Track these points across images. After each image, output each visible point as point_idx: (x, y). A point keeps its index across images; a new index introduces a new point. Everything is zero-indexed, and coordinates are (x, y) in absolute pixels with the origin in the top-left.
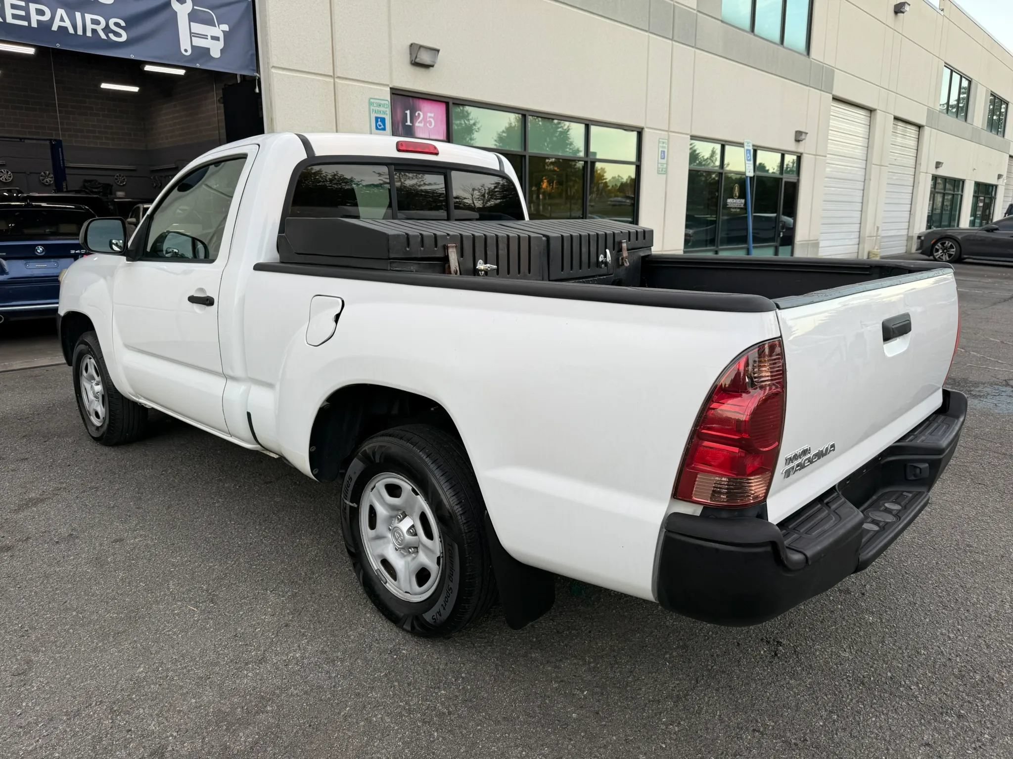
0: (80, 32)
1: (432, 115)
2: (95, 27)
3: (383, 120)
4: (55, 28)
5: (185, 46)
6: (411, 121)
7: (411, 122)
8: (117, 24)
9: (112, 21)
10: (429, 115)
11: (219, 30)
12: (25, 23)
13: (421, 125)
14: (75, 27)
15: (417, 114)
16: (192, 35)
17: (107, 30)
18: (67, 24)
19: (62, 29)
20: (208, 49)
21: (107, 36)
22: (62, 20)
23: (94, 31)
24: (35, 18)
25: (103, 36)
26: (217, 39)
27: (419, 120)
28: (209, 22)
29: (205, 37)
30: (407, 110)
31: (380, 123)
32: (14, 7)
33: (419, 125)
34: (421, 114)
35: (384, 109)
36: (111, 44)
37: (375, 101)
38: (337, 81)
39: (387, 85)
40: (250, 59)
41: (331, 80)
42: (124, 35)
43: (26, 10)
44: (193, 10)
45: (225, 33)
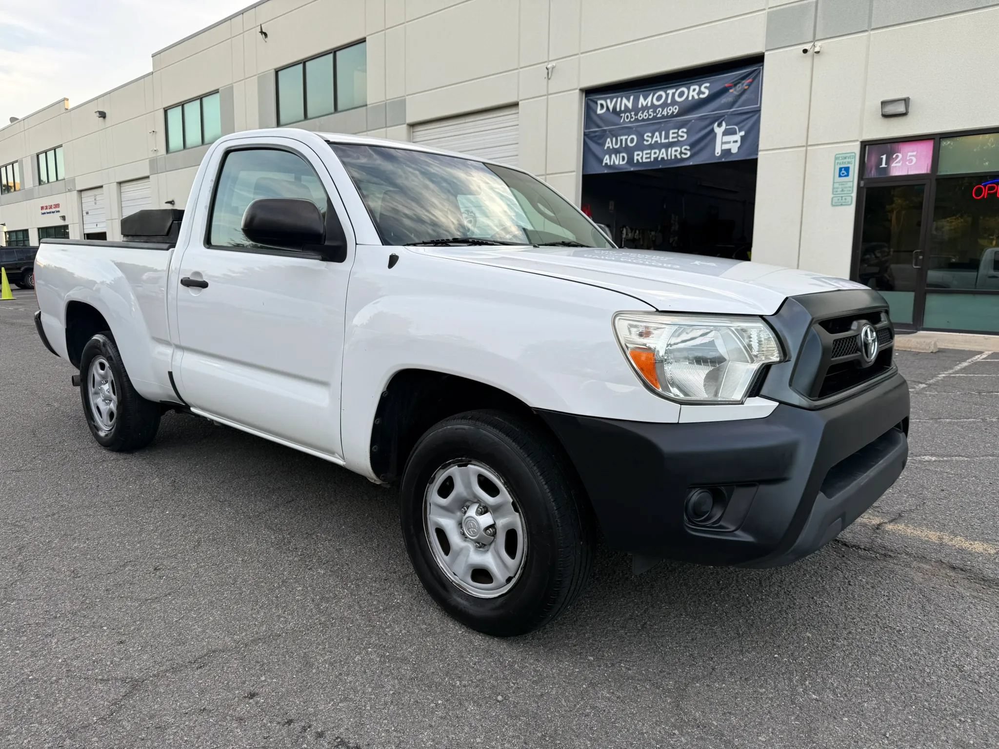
0: (669, 158)
1: (915, 153)
2: (675, 153)
3: (847, 169)
4: (659, 159)
5: (718, 151)
6: (887, 163)
7: (886, 165)
8: (686, 149)
9: (683, 148)
10: (910, 154)
11: (737, 137)
12: (649, 160)
13: (899, 164)
14: (667, 156)
15: (894, 156)
16: (723, 143)
17: (681, 153)
18: (665, 156)
19: (663, 158)
20: (729, 150)
21: (680, 155)
22: (663, 154)
23: (675, 156)
24: (653, 156)
25: (679, 157)
26: (736, 142)
27: (898, 160)
28: (734, 133)
29: (729, 142)
30: (883, 155)
31: (843, 172)
32: (647, 154)
33: (897, 165)
34: (900, 155)
35: (849, 160)
36: (683, 160)
37: (841, 156)
38: (809, 148)
39: (857, 141)
40: (755, 148)
41: (805, 148)
42: (689, 153)
43: (650, 153)
44: (726, 129)
45: (742, 137)
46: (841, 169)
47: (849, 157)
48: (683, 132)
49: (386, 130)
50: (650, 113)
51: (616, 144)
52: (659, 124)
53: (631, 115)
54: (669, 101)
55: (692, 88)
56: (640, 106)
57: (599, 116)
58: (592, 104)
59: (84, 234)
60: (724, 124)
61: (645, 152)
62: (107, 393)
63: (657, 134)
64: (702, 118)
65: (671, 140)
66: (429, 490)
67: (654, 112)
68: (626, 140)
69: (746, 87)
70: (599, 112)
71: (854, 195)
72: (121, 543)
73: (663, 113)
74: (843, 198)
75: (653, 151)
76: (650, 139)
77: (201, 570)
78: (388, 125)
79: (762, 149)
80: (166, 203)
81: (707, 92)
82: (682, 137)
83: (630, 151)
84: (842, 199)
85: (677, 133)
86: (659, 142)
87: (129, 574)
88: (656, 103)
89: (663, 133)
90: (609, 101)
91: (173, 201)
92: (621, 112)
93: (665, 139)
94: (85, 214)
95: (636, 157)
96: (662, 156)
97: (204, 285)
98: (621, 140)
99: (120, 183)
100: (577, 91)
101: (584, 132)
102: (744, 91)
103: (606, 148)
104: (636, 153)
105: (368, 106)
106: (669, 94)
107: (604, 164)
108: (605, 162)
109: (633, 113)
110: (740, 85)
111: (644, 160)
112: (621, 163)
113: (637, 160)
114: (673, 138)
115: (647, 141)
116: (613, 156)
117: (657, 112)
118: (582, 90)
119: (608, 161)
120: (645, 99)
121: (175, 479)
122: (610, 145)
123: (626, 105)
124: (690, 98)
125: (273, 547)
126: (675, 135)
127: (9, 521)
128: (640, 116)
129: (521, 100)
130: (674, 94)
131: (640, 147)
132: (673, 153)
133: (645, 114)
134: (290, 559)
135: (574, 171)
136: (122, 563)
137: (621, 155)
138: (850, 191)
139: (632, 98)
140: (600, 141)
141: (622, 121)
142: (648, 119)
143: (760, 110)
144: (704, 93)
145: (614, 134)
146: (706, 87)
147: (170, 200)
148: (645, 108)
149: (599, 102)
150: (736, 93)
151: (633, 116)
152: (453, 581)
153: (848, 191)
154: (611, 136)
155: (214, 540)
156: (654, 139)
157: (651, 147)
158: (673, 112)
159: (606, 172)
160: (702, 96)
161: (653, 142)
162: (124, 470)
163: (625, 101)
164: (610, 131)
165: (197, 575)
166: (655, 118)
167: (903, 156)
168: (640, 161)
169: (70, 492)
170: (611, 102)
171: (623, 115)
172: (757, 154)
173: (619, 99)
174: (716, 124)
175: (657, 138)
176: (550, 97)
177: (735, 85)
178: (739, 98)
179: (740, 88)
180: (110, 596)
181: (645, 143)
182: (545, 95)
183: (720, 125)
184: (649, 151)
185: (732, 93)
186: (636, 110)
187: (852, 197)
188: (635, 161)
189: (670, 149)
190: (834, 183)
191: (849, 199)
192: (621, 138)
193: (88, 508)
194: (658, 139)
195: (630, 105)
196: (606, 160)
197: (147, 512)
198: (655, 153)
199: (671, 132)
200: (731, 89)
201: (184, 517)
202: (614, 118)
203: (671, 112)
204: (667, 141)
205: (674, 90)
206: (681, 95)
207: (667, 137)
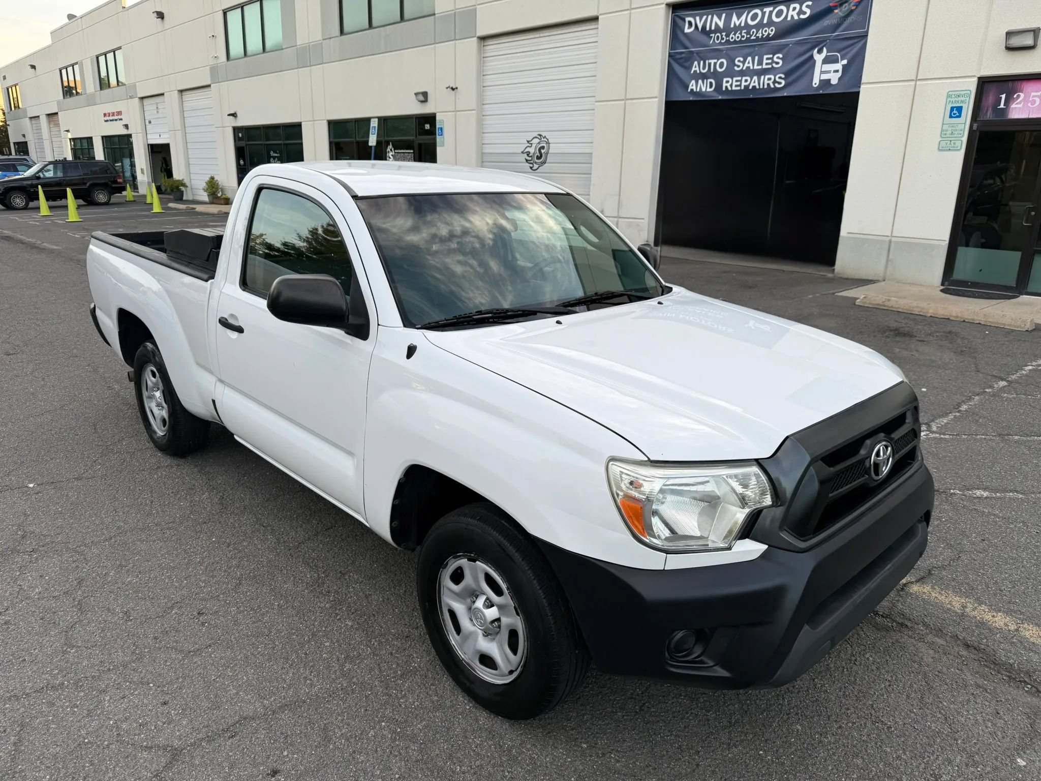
0: (761, 87)
1: (1038, 94)
2: (768, 82)
3: (960, 109)
4: (750, 87)
5: (816, 82)
6: (1007, 103)
7: (1005, 105)
8: (780, 78)
9: (778, 76)
10: (1033, 94)
11: (839, 66)
12: (739, 88)
13: (1020, 106)
14: (759, 84)
15: (1015, 96)
16: (822, 72)
17: (775, 82)
18: (757, 84)
19: (754, 87)
20: (829, 80)
21: (774, 85)
22: (754, 82)
23: (768, 84)
24: (744, 84)
25: (772, 86)
26: (837, 71)
27: (1019, 101)
28: (836, 61)
29: (829, 72)
30: (1002, 94)
31: (955, 112)
32: (737, 81)
33: (1016, 106)
34: (1022, 95)
35: (963, 99)
36: (776, 90)
37: (954, 93)
38: (918, 83)
39: (974, 76)
40: (858, 82)
41: (913, 83)
42: (783, 82)
43: (741, 81)
44: (826, 56)
45: (844, 66)
46: (952, 109)
47: (963, 96)
48: (778, 58)
49: (455, 43)
50: (743, 34)
51: (704, 68)
52: (752, 46)
53: (722, 36)
54: (765, 21)
55: (792, 6)
56: (732, 26)
57: (686, 35)
58: (679, 21)
59: (148, 145)
60: (825, 50)
61: (735, 79)
62: (159, 400)
63: (749, 59)
64: (799, 43)
65: (764, 66)
66: (443, 573)
67: (748, 33)
68: (715, 64)
69: (853, 8)
70: (687, 30)
71: (965, 139)
72: (170, 577)
73: (758, 35)
74: (952, 142)
75: (744, 78)
76: (741, 64)
77: (240, 616)
78: (457, 38)
79: (864, 82)
80: (229, 115)
81: (808, 12)
82: (777, 63)
83: (718, 77)
84: (950, 144)
85: (772, 59)
86: (751, 68)
87: (175, 618)
88: (751, 23)
89: (757, 58)
90: (698, 18)
91: (235, 113)
92: (711, 31)
93: (758, 65)
94: (147, 123)
95: (724, 85)
96: (754, 84)
97: (240, 330)
98: (710, 64)
99: (181, 91)
100: (664, 6)
101: (669, 53)
102: (851, 12)
103: (692, 72)
104: (725, 80)
105: (436, 15)
106: (765, 12)
107: (689, 90)
108: (690, 87)
109: (724, 34)
110: (846, 4)
111: (734, 88)
112: (709, 90)
113: (726, 87)
114: (767, 64)
115: (738, 66)
116: (700, 82)
117: (751, 33)
118: (668, 5)
119: (694, 88)
120: (738, 19)
121: (224, 495)
122: (697, 69)
123: (716, 24)
124: (789, 18)
125: (307, 588)
126: (770, 61)
127: (70, 546)
128: (732, 38)
129: (601, 14)
130: (771, 13)
131: (730, 73)
132: (766, 82)
133: (737, 35)
134: (322, 605)
135: (656, 97)
136: (169, 604)
137: (709, 81)
138: (960, 134)
139: (724, 15)
140: (687, 64)
141: (711, 42)
142: (741, 41)
143: (867, 35)
144: (805, 13)
145: (703, 57)
146: (807, 6)
147: (232, 112)
148: (738, 29)
149: (687, 19)
150: (841, 14)
151: (724, 37)
152: (463, 659)
153: (958, 134)
154: (698, 58)
155: (255, 577)
156: (746, 65)
157: (742, 73)
158: (769, 34)
159: (691, 99)
160: (802, 17)
161: (744, 68)
162: (177, 480)
163: (716, 19)
164: (698, 53)
165: (236, 622)
166: (748, 40)
167: (1025, 97)
168: (730, 89)
169: (127, 509)
170: (700, 20)
171: (713, 35)
172: (860, 87)
173: (710, 17)
174: (816, 50)
175: (749, 63)
176: (633, 11)
177: (841, 5)
178: (845, 20)
179: (846, 9)
180: (157, 645)
181: (736, 68)
182: (628, 10)
183: (820, 52)
184: (739, 78)
185: (837, 13)
186: (728, 30)
187: (961, 140)
188: (724, 89)
189: (762, 77)
190: (943, 124)
191: (958, 143)
192: (710, 61)
193: (142, 530)
194: (751, 65)
195: (721, 24)
196: (692, 86)
197: (196, 539)
198: (746, 81)
199: (765, 57)
200: (837, 9)
201: (228, 547)
202: (703, 38)
203: (766, 34)
204: (760, 67)
205: (771, 9)
206: (779, 14)
207: (760, 63)
